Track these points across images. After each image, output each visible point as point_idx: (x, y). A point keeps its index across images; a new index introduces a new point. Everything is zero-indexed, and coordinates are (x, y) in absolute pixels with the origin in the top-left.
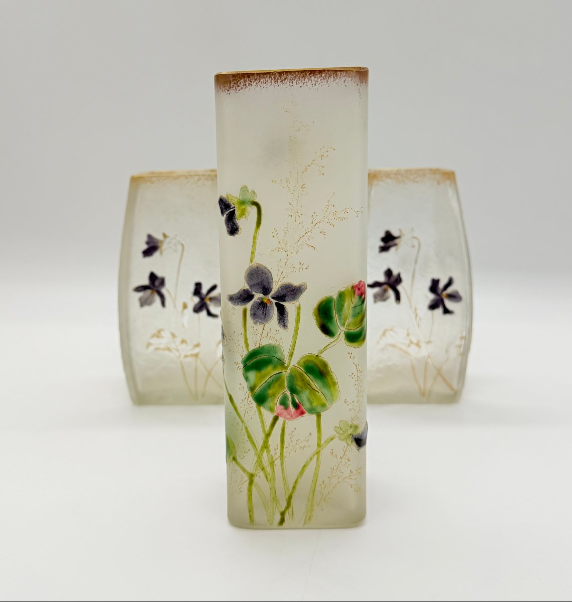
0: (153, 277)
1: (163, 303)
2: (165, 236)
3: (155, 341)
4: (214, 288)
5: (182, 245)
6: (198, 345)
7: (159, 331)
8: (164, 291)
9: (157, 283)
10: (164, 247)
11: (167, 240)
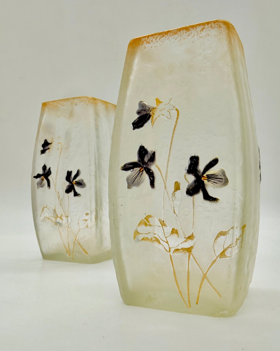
0: (142, 151)
1: (152, 184)
2: (158, 102)
3: (142, 229)
4: (215, 162)
5: (177, 110)
6: (191, 237)
7: (148, 217)
8: (153, 168)
9: (146, 159)
10: (156, 115)
11: (161, 106)
